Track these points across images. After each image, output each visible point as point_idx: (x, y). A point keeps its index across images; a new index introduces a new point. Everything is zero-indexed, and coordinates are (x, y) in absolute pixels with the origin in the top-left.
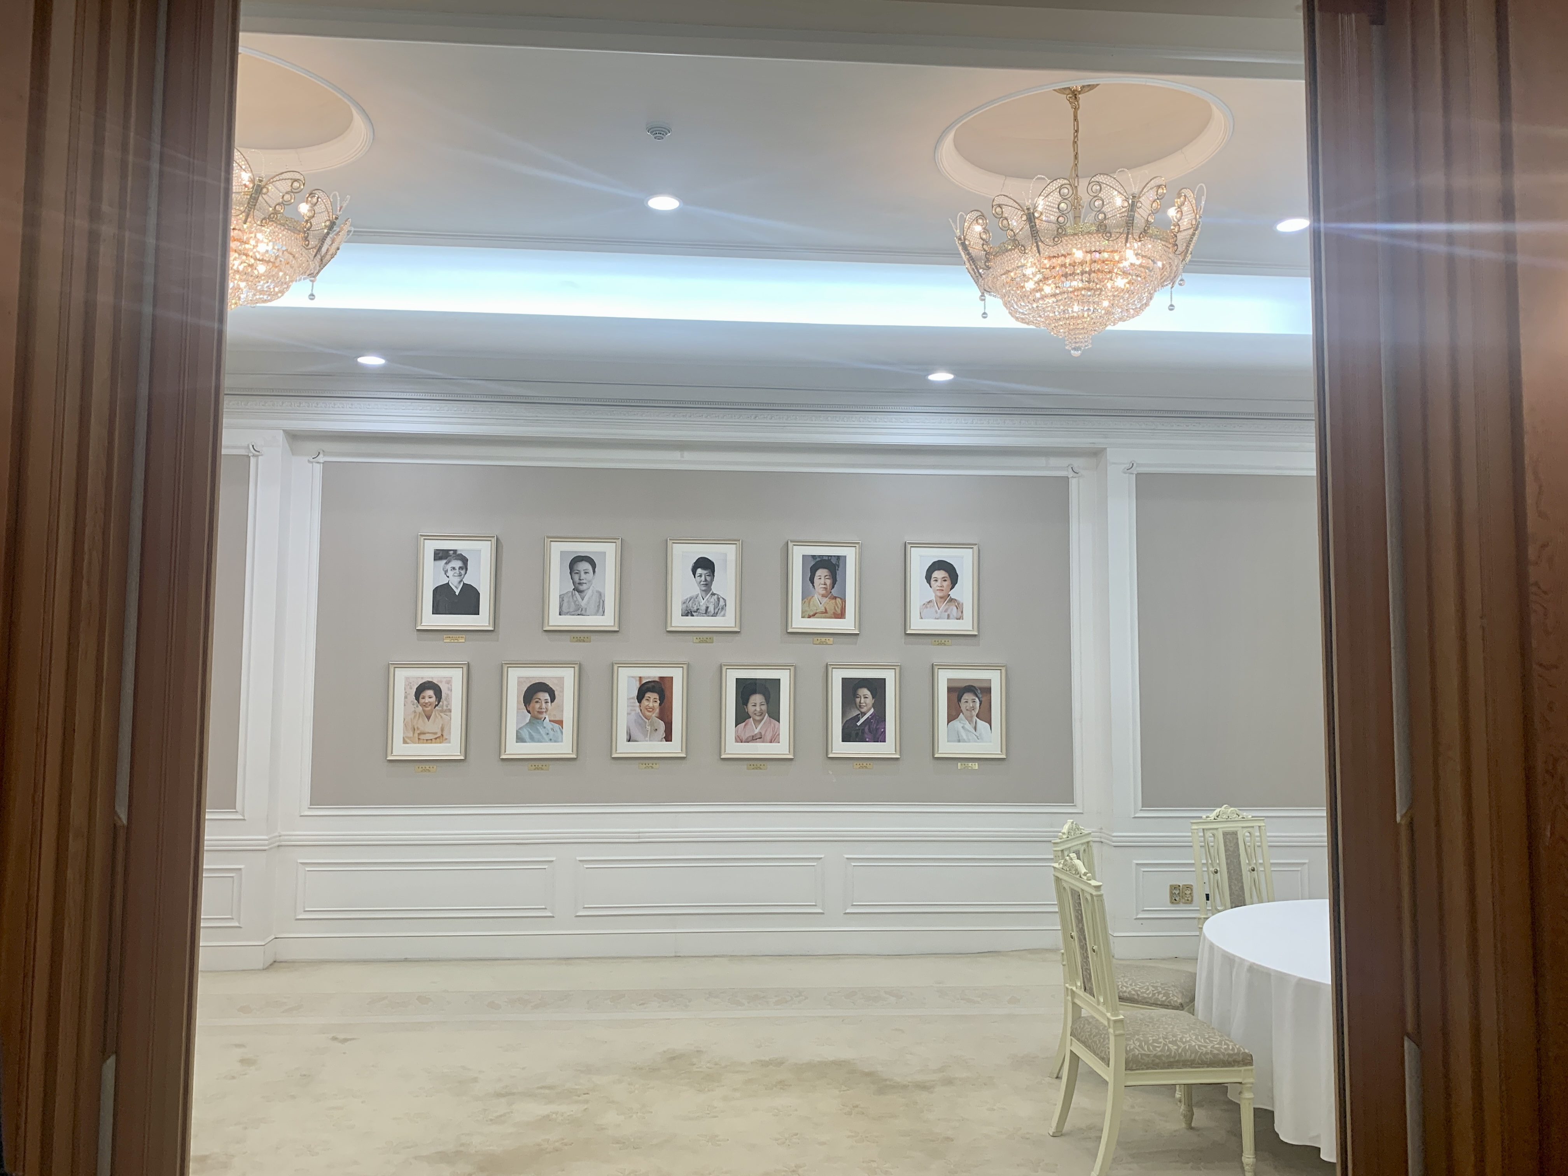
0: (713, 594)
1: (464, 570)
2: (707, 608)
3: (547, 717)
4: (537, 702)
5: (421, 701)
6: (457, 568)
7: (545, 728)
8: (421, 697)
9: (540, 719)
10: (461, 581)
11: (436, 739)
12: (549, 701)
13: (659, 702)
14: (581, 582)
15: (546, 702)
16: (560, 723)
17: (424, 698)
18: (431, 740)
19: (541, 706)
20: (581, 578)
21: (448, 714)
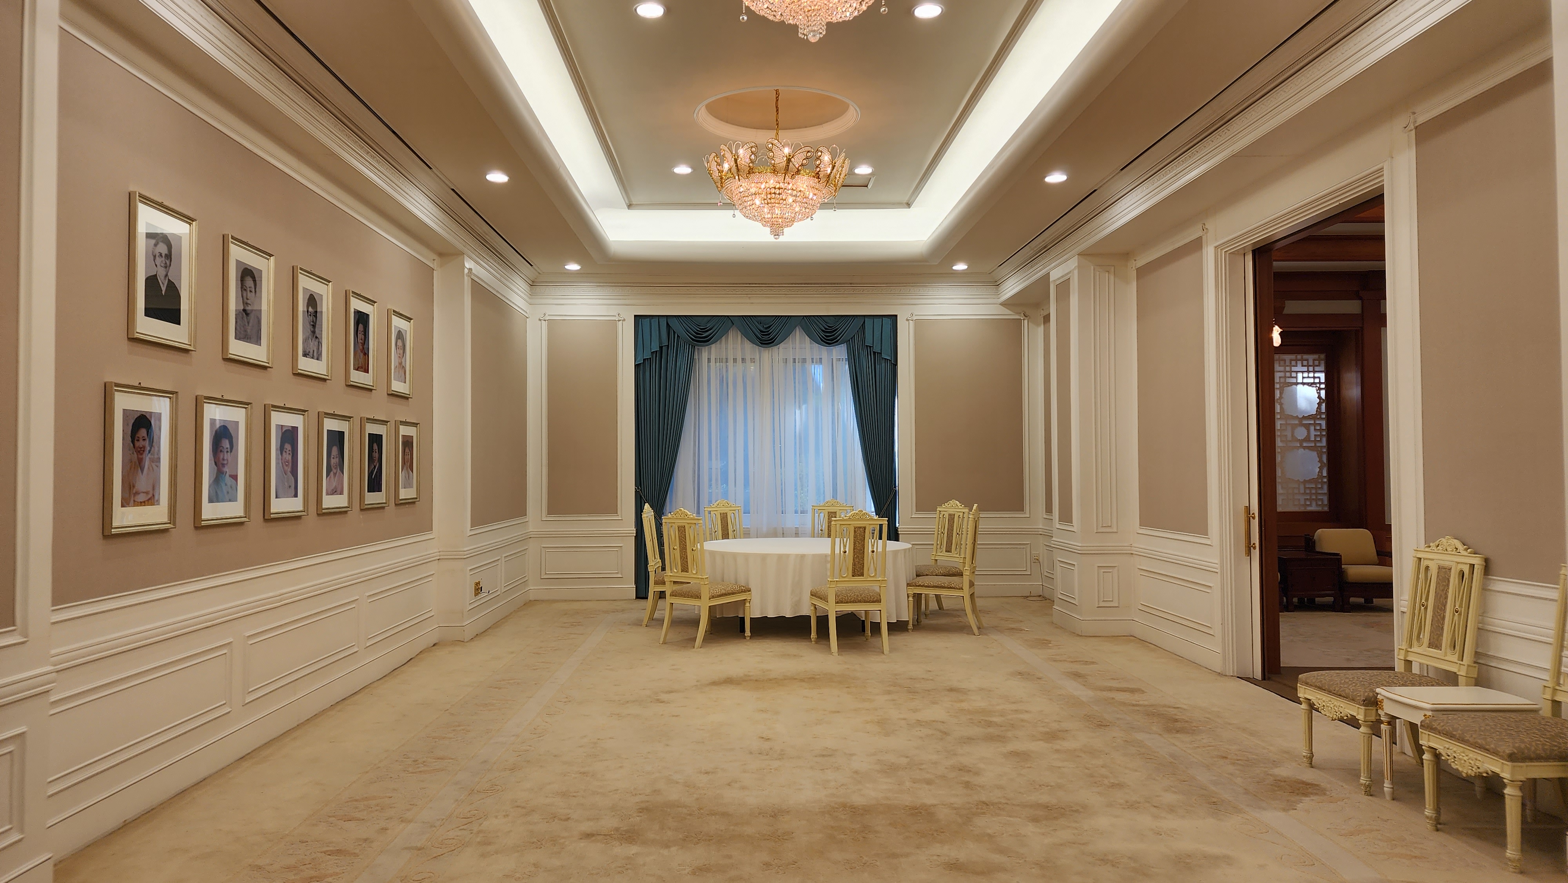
0: (316, 337)
1: (169, 260)
2: (314, 351)
3: (227, 471)
4: (221, 451)
5: (137, 444)
6: (163, 255)
7: (226, 485)
8: (136, 438)
9: (223, 473)
10: (166, 275)
11: (148, 500)
12: (229, 450)
13: (291, 454)
14: (249, 302)
15: (227, 452)
16: (235, 477)
17: (138, 440)
18: (144, 502)
19: (224, 457)
20: (248, 298)
21: (157, 464)
